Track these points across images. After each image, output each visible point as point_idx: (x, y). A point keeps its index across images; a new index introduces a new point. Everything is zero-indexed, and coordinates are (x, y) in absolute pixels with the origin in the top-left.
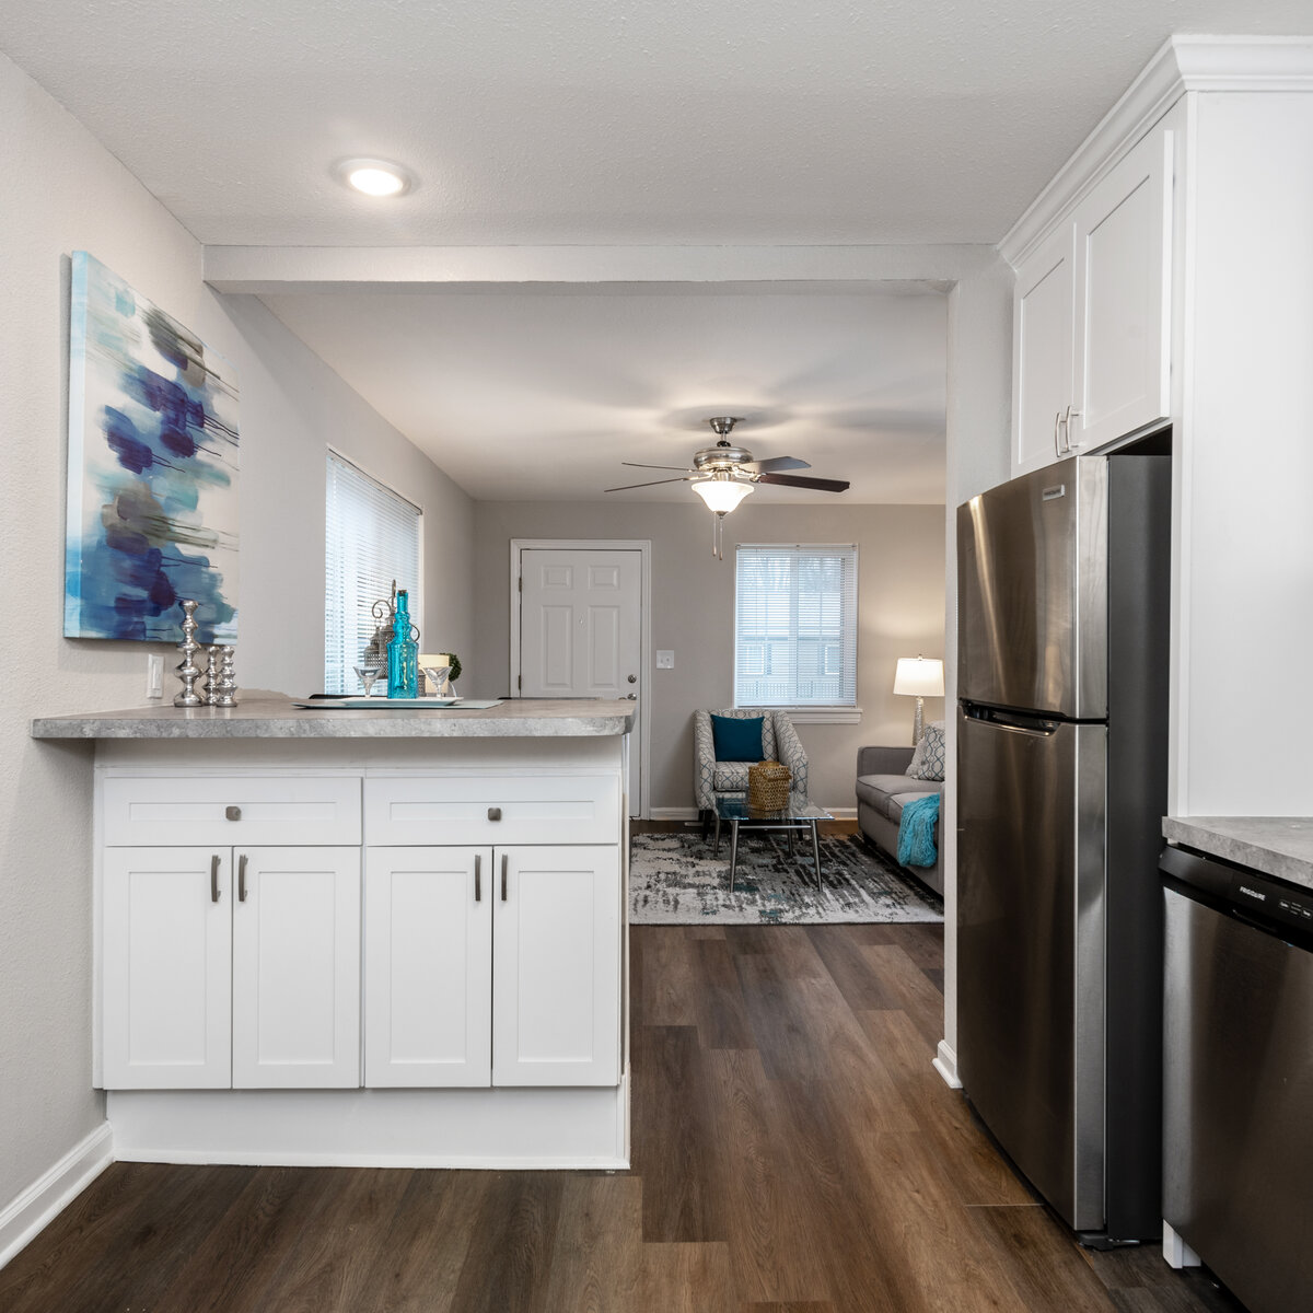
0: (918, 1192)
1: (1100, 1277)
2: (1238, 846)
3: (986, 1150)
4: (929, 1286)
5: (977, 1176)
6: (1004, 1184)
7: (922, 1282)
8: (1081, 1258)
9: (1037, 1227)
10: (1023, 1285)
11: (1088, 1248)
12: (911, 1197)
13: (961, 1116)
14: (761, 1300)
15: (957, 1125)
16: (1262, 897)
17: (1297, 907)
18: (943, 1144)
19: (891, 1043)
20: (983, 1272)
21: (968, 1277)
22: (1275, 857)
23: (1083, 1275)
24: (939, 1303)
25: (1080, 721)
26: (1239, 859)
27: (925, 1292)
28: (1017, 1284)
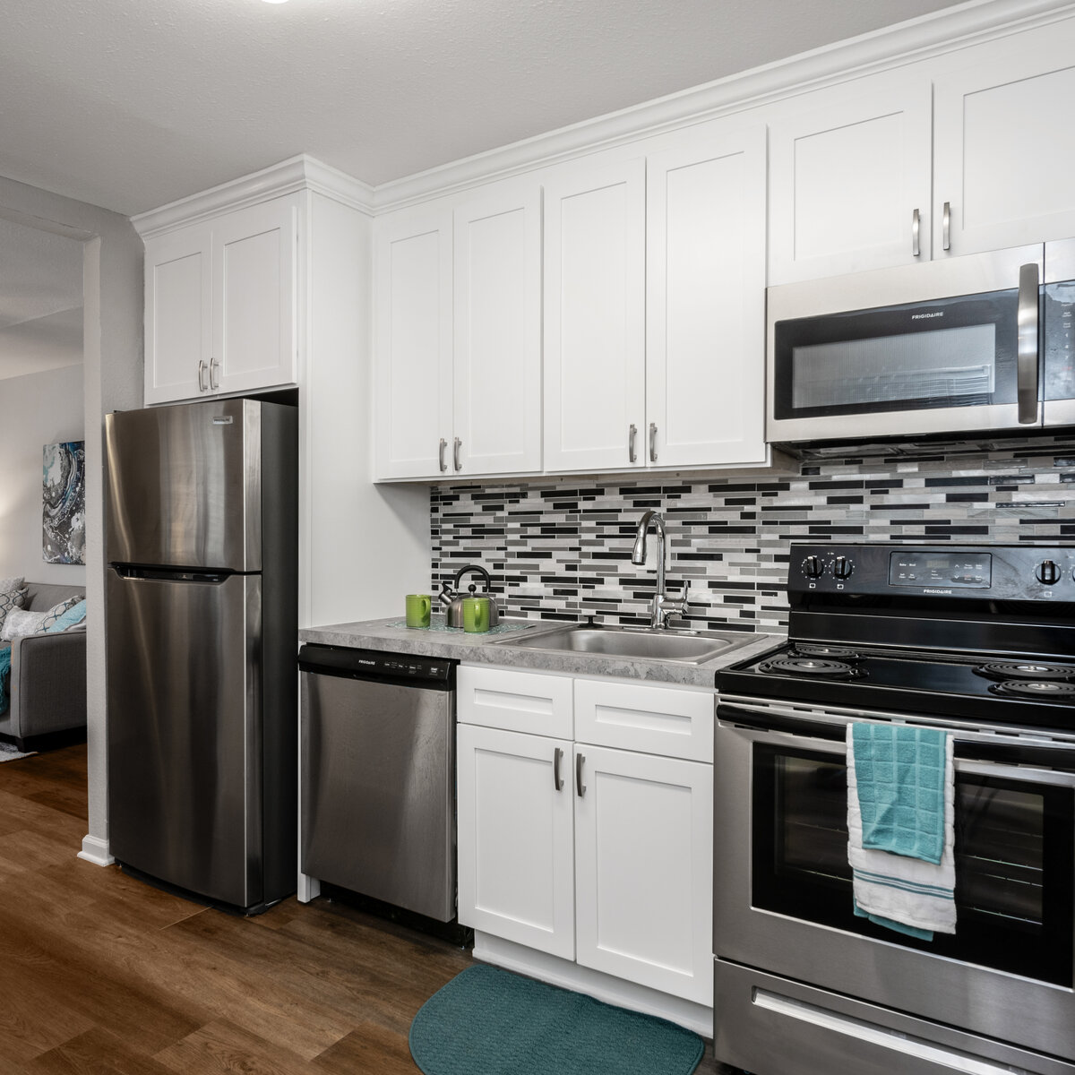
0: (120, 937)
1: (269, 926)
2: (354, 638)
3: (155, 894)
4: (165, 982)
5: (157, 911)
6: (179, 906)
7: (159, 982)
8: (252, 923)
9: (216, 919)
10: (226, 952)
11: (252, 915)
12: (117, 942)
13: (123, 881)
14: (39, 1054)
15: (124, 887)
16: (373, 663)
17: (394, 664)
18: (121, 903)
19: (30, 855)
20: (196, 957)
21: (188, 965)
22: (379, 640)
23: (258, 930)
24: (178, 987)
25: (247, 573)
26: (356, 645)
27: (165, 986)
28: (222, 953)
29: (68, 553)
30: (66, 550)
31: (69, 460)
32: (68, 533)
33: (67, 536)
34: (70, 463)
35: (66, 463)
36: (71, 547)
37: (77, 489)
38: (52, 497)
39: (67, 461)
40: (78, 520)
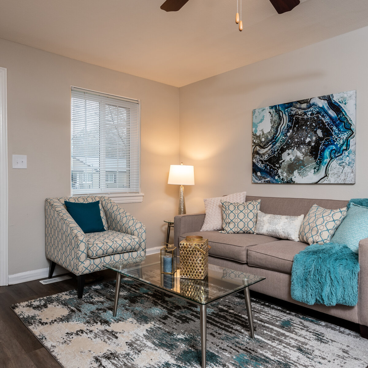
29: (279, 177)
30: (277, 174)
31: (280, 116)
32: (278, 163)
33: (278, 166)
34: (280, 118)
35: (276, 118)
36: (282, 173)
37: (289, 134)
38: (261, 142)
39: (277, 116)
40: (289, 154)
